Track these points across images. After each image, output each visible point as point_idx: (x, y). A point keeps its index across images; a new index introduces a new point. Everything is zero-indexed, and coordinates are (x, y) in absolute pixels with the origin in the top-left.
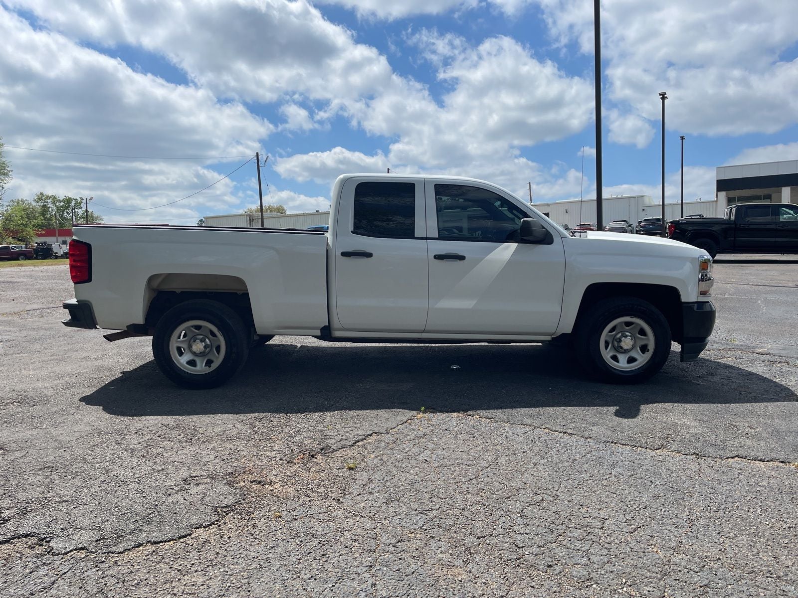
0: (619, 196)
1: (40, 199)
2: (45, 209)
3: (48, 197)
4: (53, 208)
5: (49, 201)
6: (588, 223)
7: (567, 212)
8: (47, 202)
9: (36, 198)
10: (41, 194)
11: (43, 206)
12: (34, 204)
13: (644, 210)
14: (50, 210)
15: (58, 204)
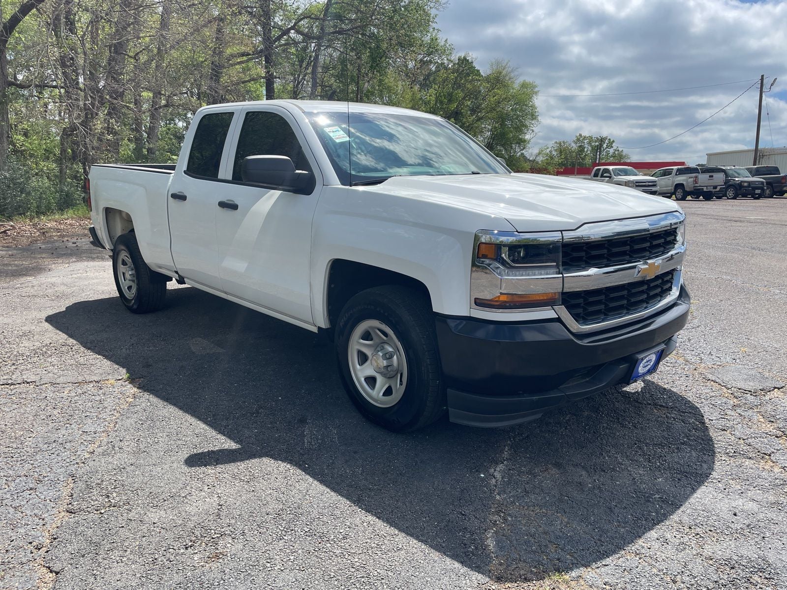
1: (578, 140)
2: (582, 149)
3: (585, 138)
4: (588, 149)
5: (585, 141)
8: (584, 143)
9: (575, 139)
10: (580, 135)
11: (580, 146)
12: (573, 144)
14: (586, 149)
15: (593, 144)
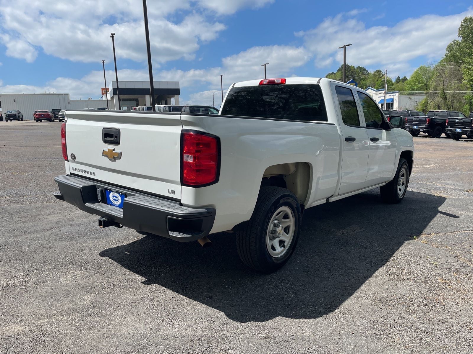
0: (51, 93)
6: (46, 110)
7: (14, 101)
13: (69, 103)
